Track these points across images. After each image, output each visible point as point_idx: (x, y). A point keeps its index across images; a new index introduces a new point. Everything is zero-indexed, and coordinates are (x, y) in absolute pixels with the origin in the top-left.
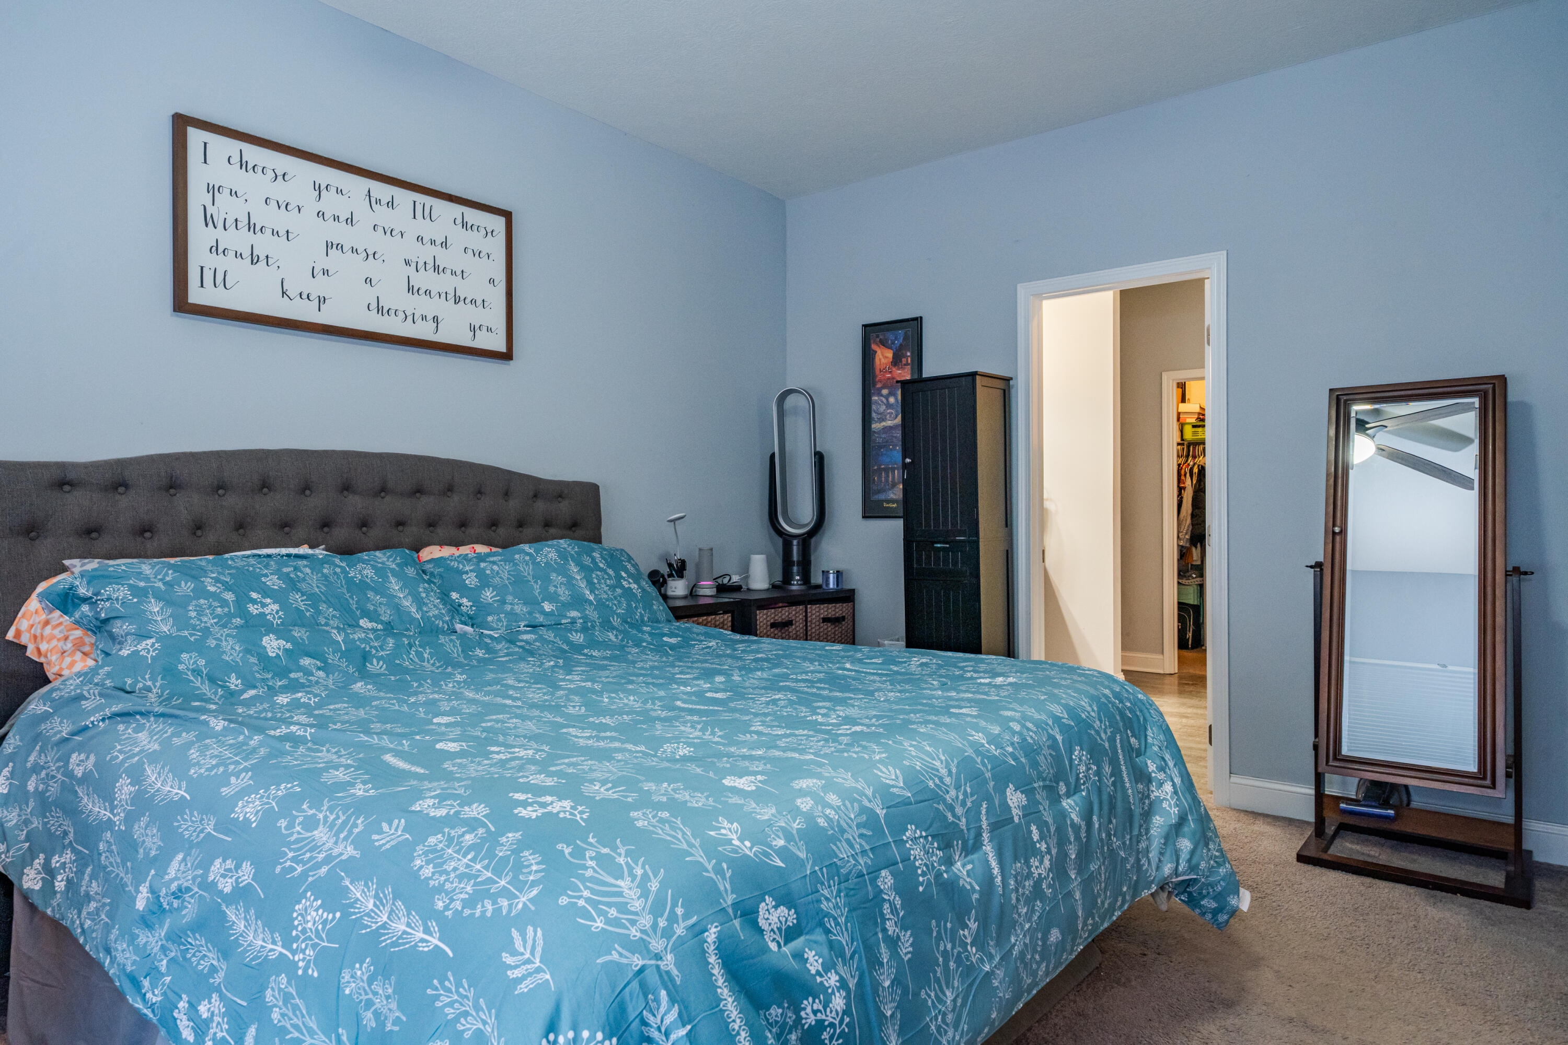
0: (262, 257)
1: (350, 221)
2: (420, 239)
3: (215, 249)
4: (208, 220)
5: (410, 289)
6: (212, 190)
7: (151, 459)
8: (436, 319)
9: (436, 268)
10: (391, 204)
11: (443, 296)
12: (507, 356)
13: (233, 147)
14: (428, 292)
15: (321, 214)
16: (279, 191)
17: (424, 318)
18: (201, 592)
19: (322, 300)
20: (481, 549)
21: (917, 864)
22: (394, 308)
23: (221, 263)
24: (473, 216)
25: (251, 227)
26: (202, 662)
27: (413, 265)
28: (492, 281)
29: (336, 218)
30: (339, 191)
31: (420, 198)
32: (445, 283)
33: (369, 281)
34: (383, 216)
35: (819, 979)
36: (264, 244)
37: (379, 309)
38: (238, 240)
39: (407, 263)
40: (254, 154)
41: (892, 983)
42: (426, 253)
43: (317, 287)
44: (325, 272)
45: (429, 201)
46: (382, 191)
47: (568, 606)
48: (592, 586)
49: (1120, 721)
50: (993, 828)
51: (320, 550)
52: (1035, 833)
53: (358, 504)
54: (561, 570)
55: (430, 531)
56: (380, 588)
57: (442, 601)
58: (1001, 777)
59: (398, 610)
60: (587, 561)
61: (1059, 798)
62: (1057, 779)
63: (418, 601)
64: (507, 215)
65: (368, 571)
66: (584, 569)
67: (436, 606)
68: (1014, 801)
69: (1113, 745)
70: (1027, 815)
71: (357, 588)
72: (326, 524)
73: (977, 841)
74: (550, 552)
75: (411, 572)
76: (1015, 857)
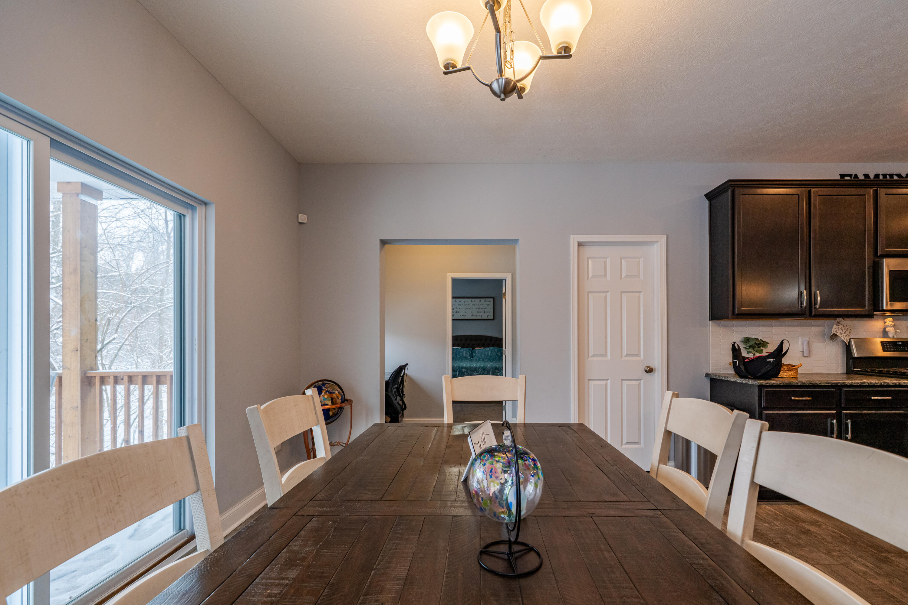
0: (458, 312)
1: (469, 305)
2: (479, 305)
5: (477, 312)
8: (481, 316)
9: (481, 308)
10: (475, 301)
11: (482, 312)
12: (493, 319)
13: (455, 299)
14: (480, 312)
15: (465, 305)
16: (460, 303)
17: (479, 316)
19: (465, 316)
20: (482, 348)
22: (475, 315)
24: (487, 299)
25: (457, 308)
28: (491, 308)
29: (467, 305)
30: (467, 301)
32: (483, 310)
33: (471, 312)
34: (474, 303)
36: (458, 310)
37: (473, 316)
38: (455, 310)
39: (477, 308)
40: (457, 300)
43: (465, 314)
44: (466, 312)
45: (480, 299)
46: (472, 299)
47: (485, 356)
48: (491, 354)
49: (494, 368)
50: (459, 371)
51: (460, 348)
52: (466, 373)
53: (468, 342)
54: (488, 351)
55: (478, 346)
56: (462, 353)
57: (470, 354)
58: (463, 368)
59: (463, 355)
60: (493, 350)
61: (474, 372)
62: (474, 370)
63: (466, 354)
64: (493, 298)
65: (463, 350)
66: (492, 351)
67: (468, 354)
68: (464, 370)
69: (490, 370)
70: (465, 372)
71: (460, 352)
72: (464, 345)
73: (456, 372)
74: (488, 349)
75: (468, 351)
76: (461, 374)
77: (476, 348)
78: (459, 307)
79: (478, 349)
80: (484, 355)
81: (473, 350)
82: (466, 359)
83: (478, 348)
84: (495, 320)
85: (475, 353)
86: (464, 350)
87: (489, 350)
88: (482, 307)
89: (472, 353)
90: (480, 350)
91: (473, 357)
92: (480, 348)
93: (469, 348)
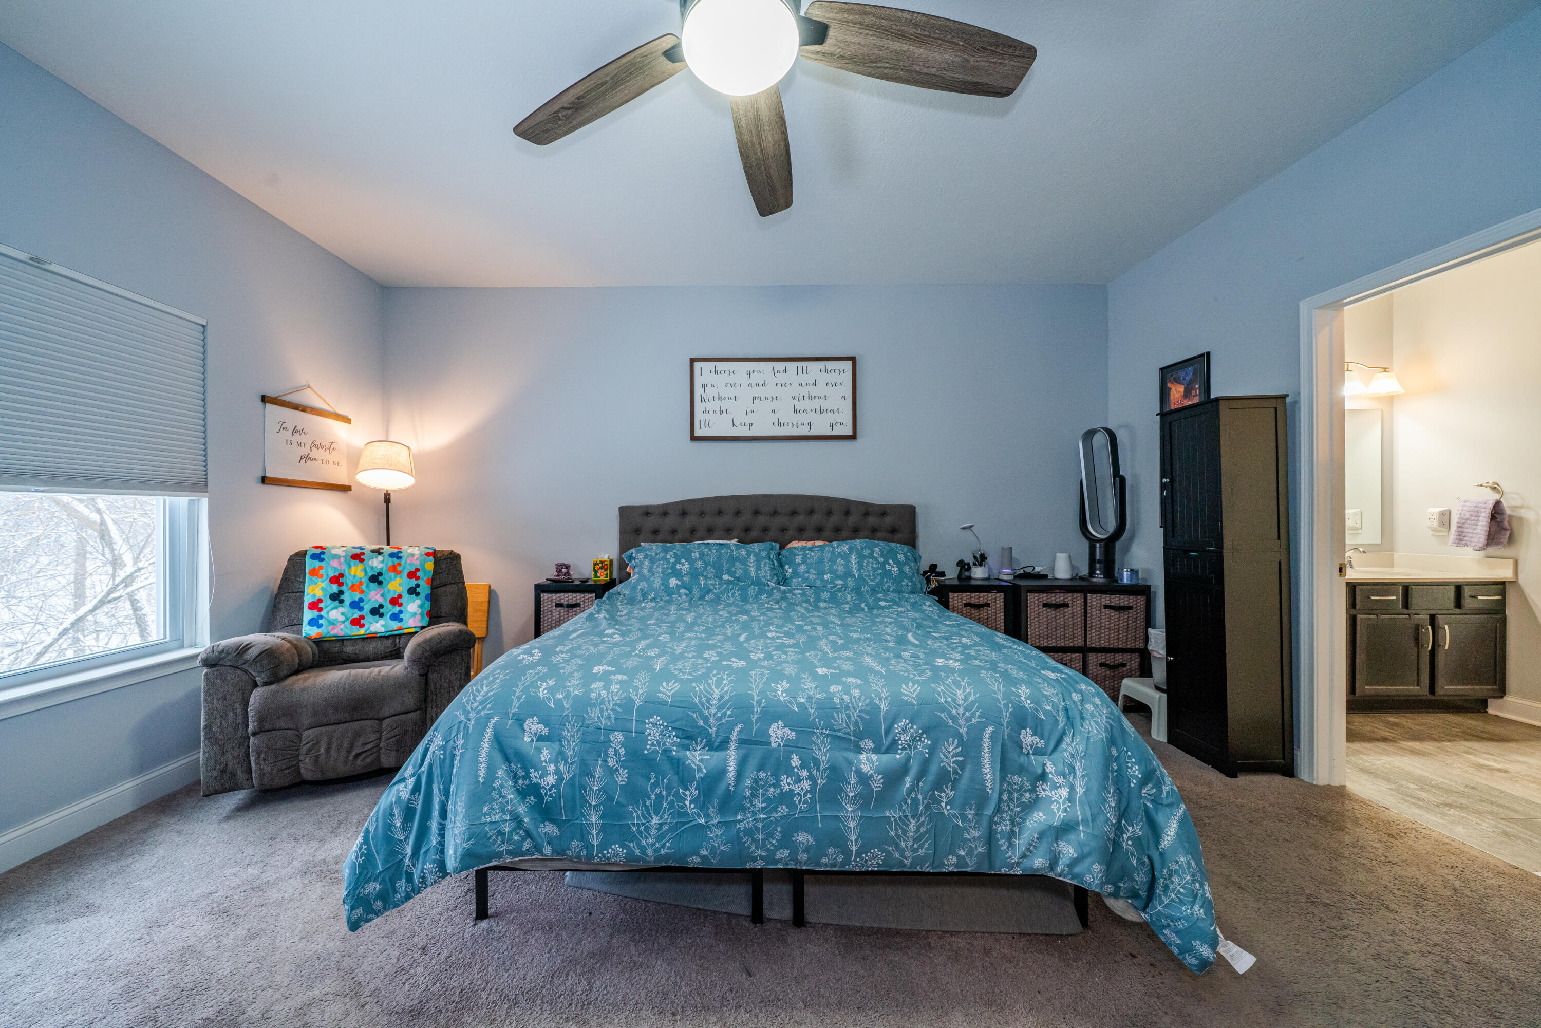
0: (724, 411)
1: (764, 384)
2: (801, 385)
3: (705, 411)
4: (703, 400)
5: (795, 411)
6: (704, 386)
7: (677, 503)
8: (810, 424)
9: (810, 398)
10: (785, 371)
11: (814, 411)
12: (854, 437)
13: (711, 365)
14: (805, 411)
15: (750, 385)
16: (732, 379)
17: (803, 424)
18: (665, 559)
19: (751, 425)
20: (818, 543)
21: (649, 738)
22: (786, 422)
23: (707, 417)
24: (831, 365)
25: (720, 398)
26: (646, 586)
27: (797, 399)
28: (843, 398)
29: (757, 385)
30: (759, 372)
31: (800, 364)
32: (816, 404)
33: (773, 411)
34: (781, 378)
35: (544, 764)
36: (725, 405)
37: (779, 424)
38: (714, 405)
39: (794, 398)
40: (721, 366)
41: (600, 790)
42: (804, 391)
43: (749, 419)
44: (752, 411)
45: (806, 364)
46: (780, 366)
47: (839, 577)
48: (860, 567)
49: (1006, 717)
50: (742, 742)
51: (735, 541)
52: (795, 761)
53: (762, 520)
54: (846, 557)
55: (801, 533)
56: (744, 561)
57: (773, 569)
58: (772, 714)
59: (746, 572)
60: (867, 552)
61: (859, 750)
62: (860, 736)
63: (758, 568)
64: (853, 359)
65: (743, 552)
66: (861, 557)
67: (766, 571)
68: (778, 733)
69: (976, 733)
70: (790, 746)
71: (733, 560)
72: (747, 530)
73: (723, 745)
74: (845, 547)
75: (764, 554)
76: (761, 767)
77: (795, 544)
78: (730, 392)
79: (804, 548)
80: (832, 572)
81: (784, 552)
82: (760, 593)
83: (802, 543)
84: (859, 440)
85: (792, 563)
86: (748, 554)
87: (851, 550)
88: (814, 391)
89: (781, 565)
90: (811, 549)
91: (785, 581)
92: (810, 544)
93: (768, 544)
